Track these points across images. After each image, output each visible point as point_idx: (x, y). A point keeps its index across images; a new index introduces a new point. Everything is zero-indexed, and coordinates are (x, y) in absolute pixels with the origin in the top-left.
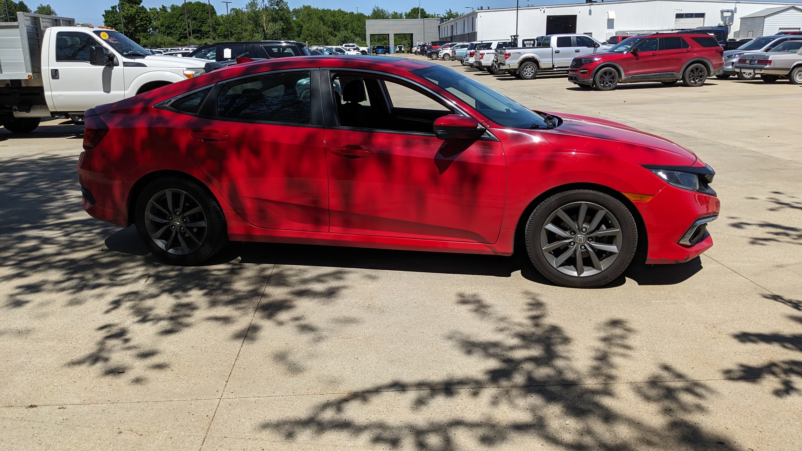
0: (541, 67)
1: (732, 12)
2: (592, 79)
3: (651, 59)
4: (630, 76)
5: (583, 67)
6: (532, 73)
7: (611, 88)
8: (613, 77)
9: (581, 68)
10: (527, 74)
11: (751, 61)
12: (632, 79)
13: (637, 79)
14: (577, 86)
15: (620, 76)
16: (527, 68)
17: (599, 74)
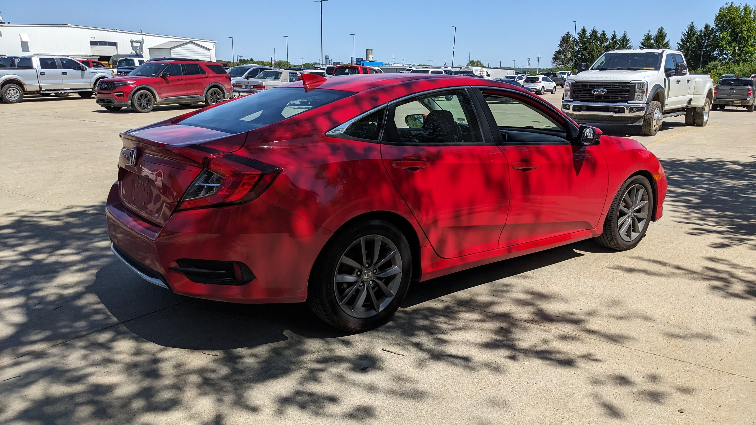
0: (26, 89)
1: (140, 43)
2: (130, 102)
3: (179, 83)
4: (164, 99)
5: (117, 89)
6: (17, 96)
7: (149, 110)
8: (148, 100)
9: (115, 90)
10: (11, 97)
11: (246, 86)
12: (165, 102)
13: (170, 101)
14: (104, 109)
15: (155, 99)
16: (10, 91)
17: (136, 96)
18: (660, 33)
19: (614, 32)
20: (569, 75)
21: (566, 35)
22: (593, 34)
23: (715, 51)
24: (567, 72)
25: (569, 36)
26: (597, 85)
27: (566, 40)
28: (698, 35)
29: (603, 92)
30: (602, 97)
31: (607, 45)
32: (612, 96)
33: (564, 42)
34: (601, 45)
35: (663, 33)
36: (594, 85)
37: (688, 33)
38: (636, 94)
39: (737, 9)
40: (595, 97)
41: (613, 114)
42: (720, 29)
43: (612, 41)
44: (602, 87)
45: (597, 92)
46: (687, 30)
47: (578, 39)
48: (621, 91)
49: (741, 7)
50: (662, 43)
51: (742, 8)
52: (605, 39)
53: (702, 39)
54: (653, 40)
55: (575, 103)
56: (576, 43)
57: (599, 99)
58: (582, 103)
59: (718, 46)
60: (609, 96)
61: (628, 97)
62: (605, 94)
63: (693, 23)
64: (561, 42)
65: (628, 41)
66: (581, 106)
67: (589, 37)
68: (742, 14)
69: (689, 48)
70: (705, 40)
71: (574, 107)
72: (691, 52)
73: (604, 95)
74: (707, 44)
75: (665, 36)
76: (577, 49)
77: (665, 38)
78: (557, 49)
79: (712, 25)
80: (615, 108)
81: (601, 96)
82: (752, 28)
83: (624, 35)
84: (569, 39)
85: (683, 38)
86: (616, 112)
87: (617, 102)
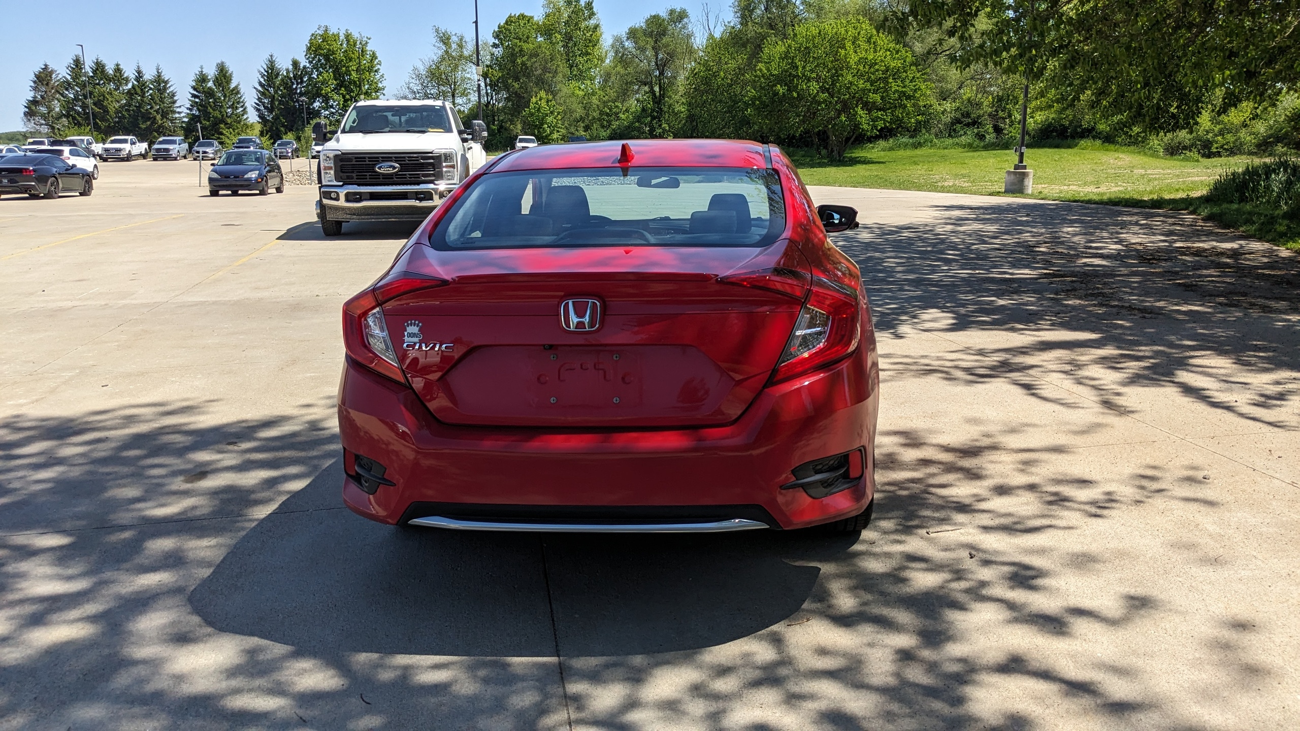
18: (222, 70)
19: (138, 67)
20: (133, 143)
21: (42, 69)
22: (97, 69)
23: (314, 102)
24: (129, 138)
25: (49, 72)
26: (382, 158)
27: (43, 78)
28: (285, 77)
29: (394, 168)
30: (394, 177)
31: (129, 90)
32: (410, 175)
33: (40, 81)
34: (117, 89)
35: (227, 72)
36: (378, 158)
37: (267, 72)
38: (444, 169)
39: (336, 37)
40: (381, 177)
41: (417, 203)
42: (316, 67)
43: (138, 82)
44: (391, 161)
45: (384, 169)
46: (265, 67)
47: (69, 77)
48: (423, 167)
49: (341, 35)
50: (229, 88)
51: (342, 37)
52: (123, 79)
53: (293, 84)
54: (211, 82)
55: (346, 189)
56: (67, 85)
57: (388, 180)
58: (362, 187)
59: (318, 95)
60: (405, 175)
61: (433, 175)
62: (397, 172)
63: (271, 56)
64: (35, 82)
65: (166, 82)
66: (360, 194)
67: (91, 74)
68: (345, 45)
69: (274, 96)
70: (297, 84)
71: (347, 195)
72: (279, 104)
73: (396, 174)
74: (301, 91)
75: (231, 75)
76: (72, 96)
77: (231, 80)
78: (30, 95)
79: (304, 62)
80: (417, 193)
81: (392, 174)
82: (363, 67)
83: (158, 72)
84: (51, 78)
85: (262, 80)
86: (421, 200)
87: (418, 184)
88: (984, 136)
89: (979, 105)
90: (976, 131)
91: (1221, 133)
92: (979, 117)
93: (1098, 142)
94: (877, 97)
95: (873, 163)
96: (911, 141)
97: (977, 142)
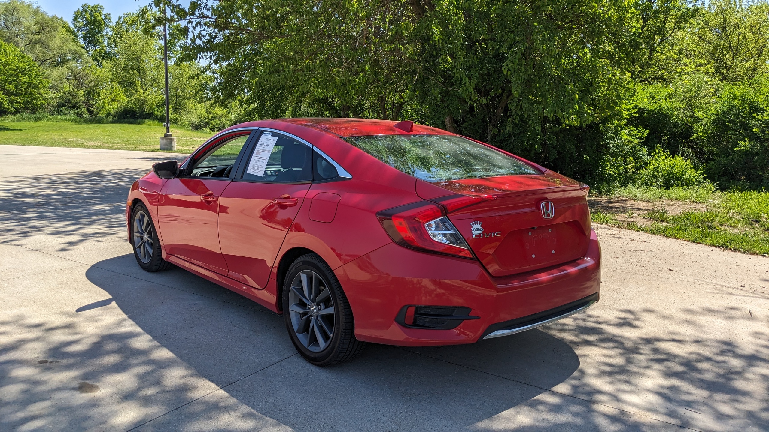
88: (82, 115)
89: (75, 95)
90: (76, 111)
91: (213, 119)
92: (77, 103)
93: (156, 122)
94: (13, 87)
95: (12, 130)
96: (32, 116)
97: (78, 119)
